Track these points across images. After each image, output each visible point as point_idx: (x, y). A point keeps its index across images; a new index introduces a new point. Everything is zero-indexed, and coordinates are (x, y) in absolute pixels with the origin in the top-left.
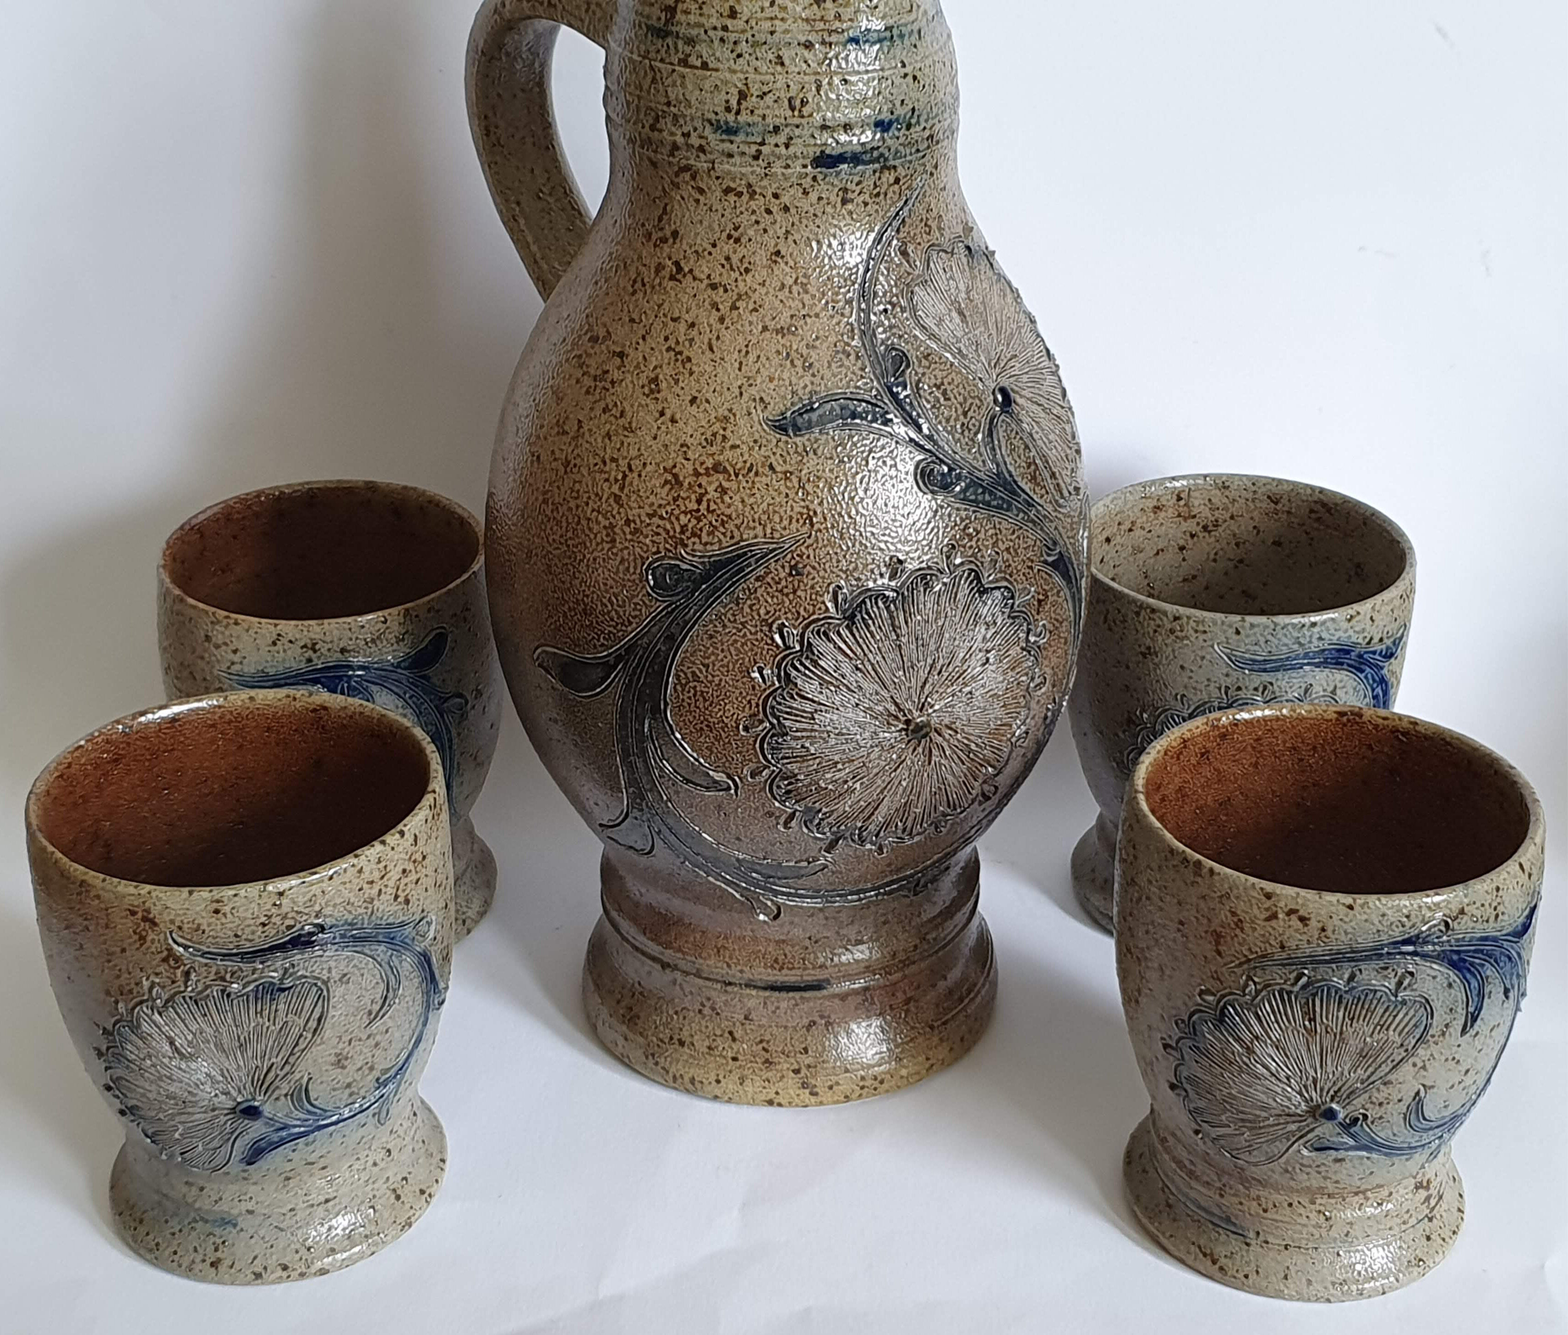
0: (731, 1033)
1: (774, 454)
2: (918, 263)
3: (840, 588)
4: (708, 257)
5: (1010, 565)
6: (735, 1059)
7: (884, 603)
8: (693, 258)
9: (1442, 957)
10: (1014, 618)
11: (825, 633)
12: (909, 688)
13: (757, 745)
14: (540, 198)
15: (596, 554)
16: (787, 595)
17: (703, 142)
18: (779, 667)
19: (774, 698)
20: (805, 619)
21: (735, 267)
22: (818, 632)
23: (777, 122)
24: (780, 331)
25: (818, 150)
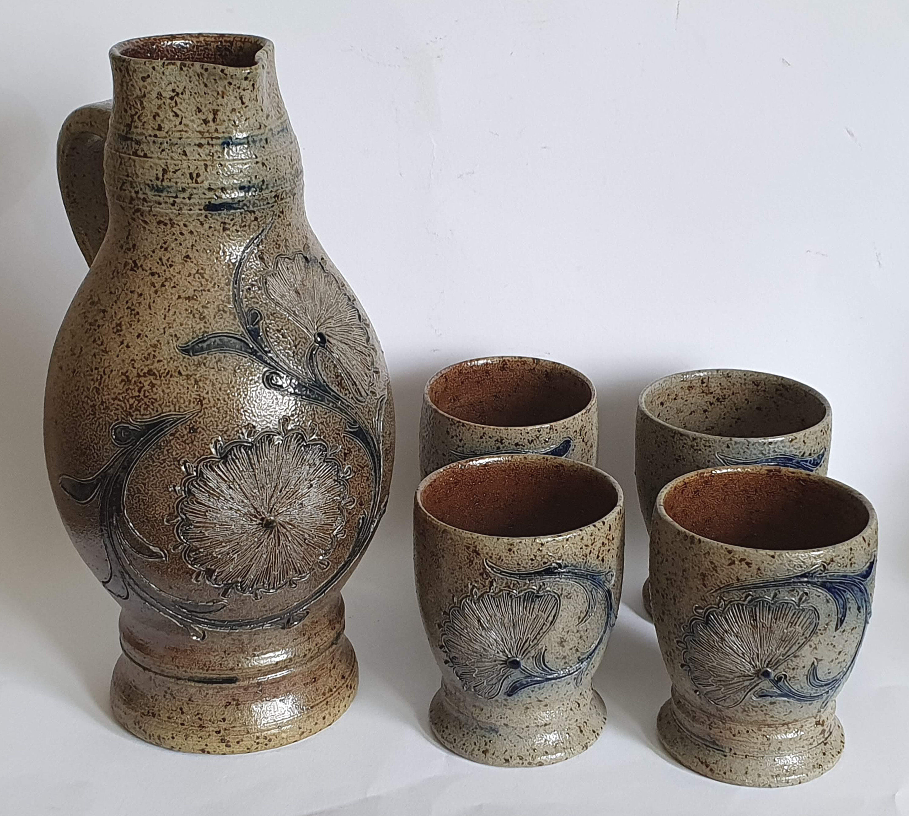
0: (181, 709)
1: (181, 365)
2: (270, 264)
3: (219, 441)
4: (150, 258)
5: (324, 432)
6: (182, 724)
7: (245, 450)
8: (143, 258)
10: (327, 462)
11: (210, 466)
12: (262, 499)
13: (175, 531)
14: (99, 232)
15: (86, 421)
16: (188, 444)
17: (145, 196)
18: (184, 486)
19: (183, 503)
20: (198, 458)
21: (164, 263)
22: (206, 466)
23: (184, 185)
24: (188, 298)
25: (207, 201)
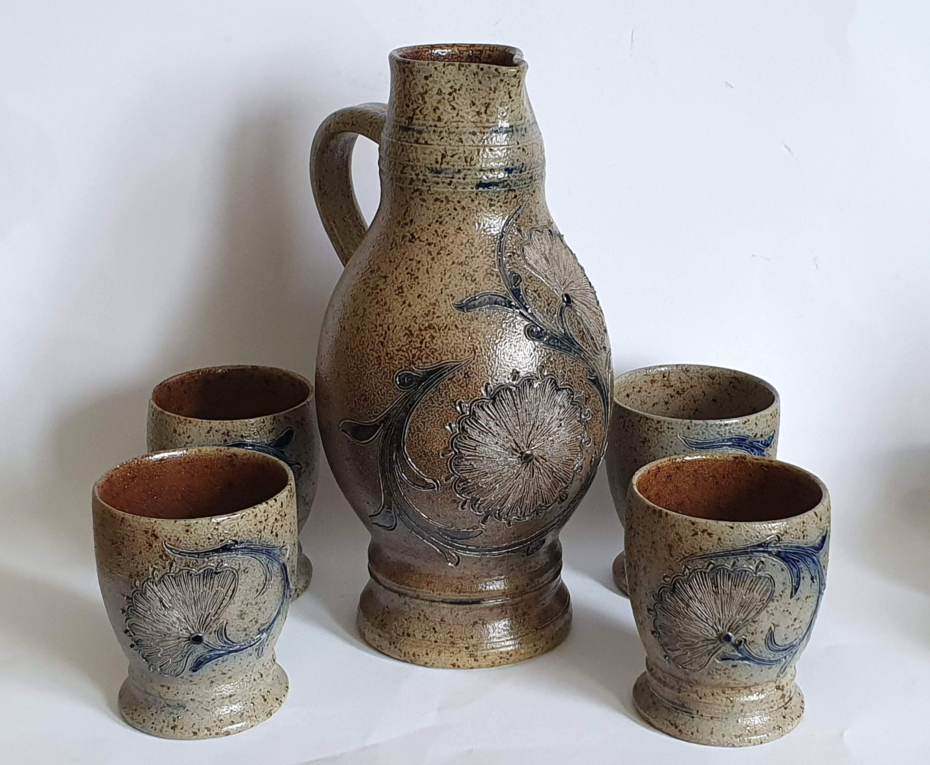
0: (434, 628)
1: (457, 320)
2: (526, 235)
3: (488, 384)
4: (427, 231)
5: (571, 379)
6: (436, 642)
7: (510, 392)
8: (420, 231)
9: (778, 555)
10: (573, 405)
11: (481, 406)
12: (522, 436)
13: (448, 464)
14: (344, 220)
15: (371, 371)
16: (463, 387)
17: (425, 177)
18: (459, 423)
19: (457, 439)
20: (471, 399)
21: (439, 235)
22: (478, 406)
23: (460, 168)
24: (461, 264)
25: (478, 181)
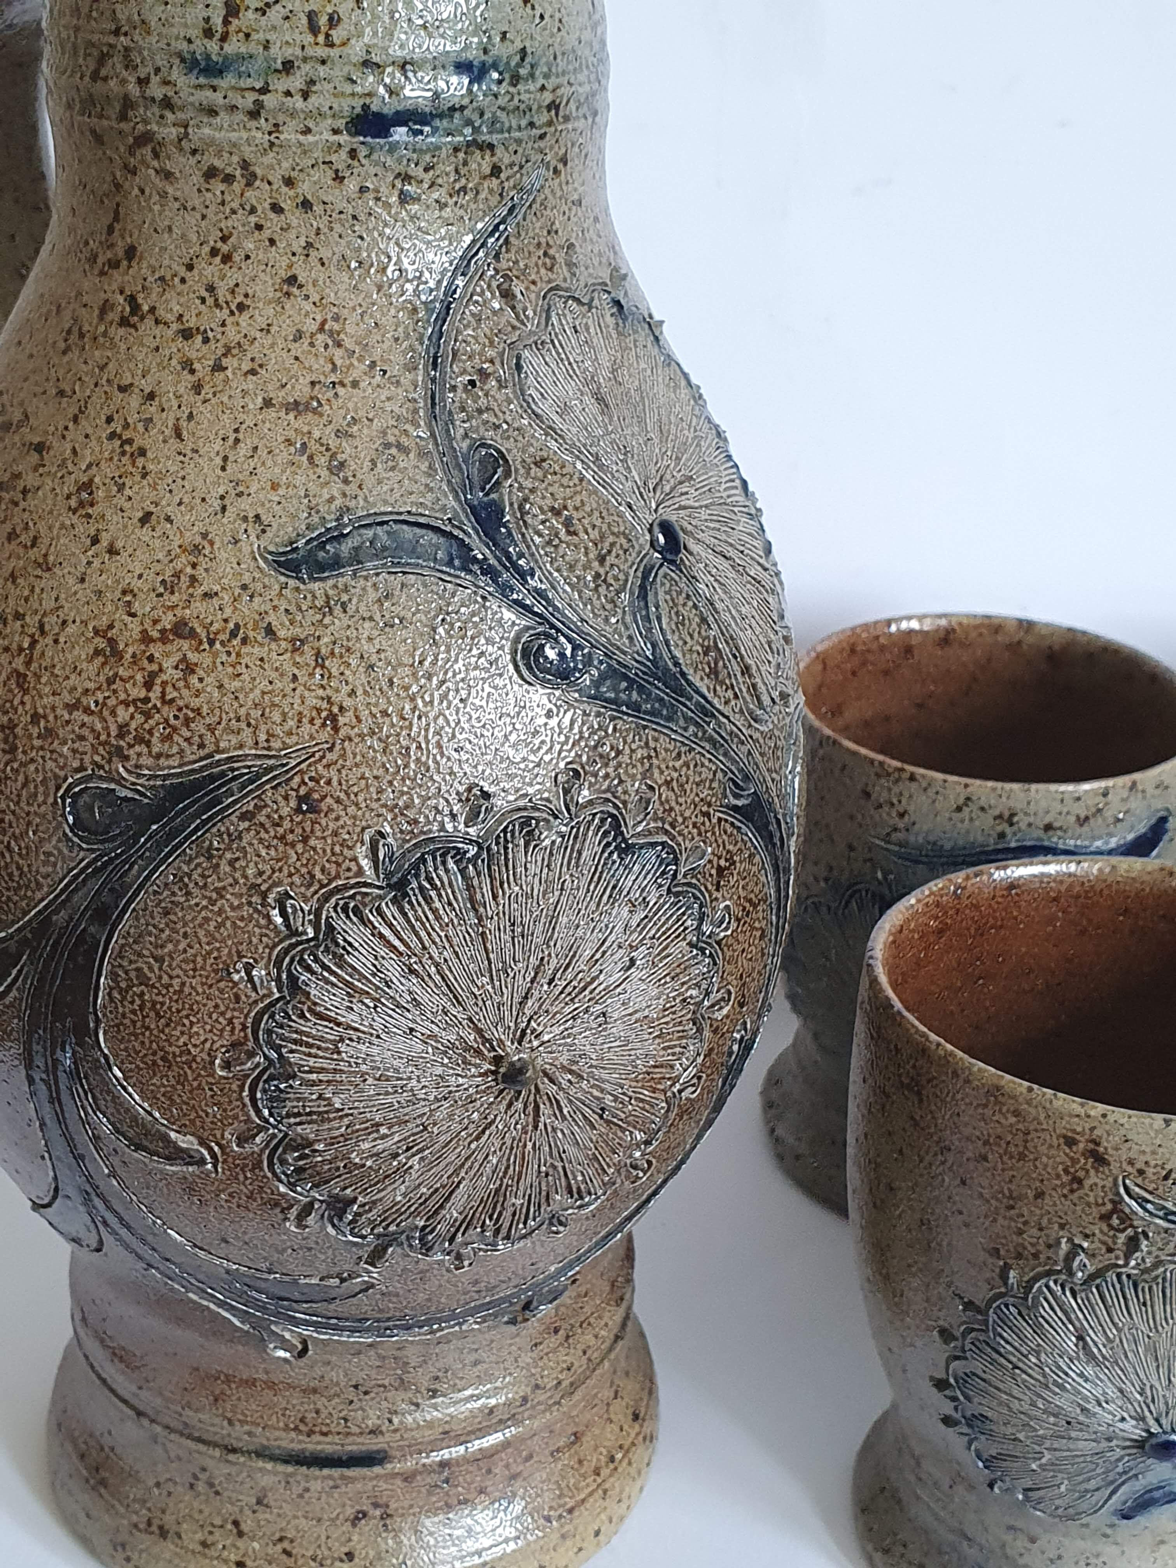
0: (236, 1523)
1: (275, 608)
2: (530, 313)
3: (382, 835)
4: (180, 287)
5: (671, 809)
7: (457, 863)
8: (157, 288)
10: (677, 894)
11: (357, 911)
12: (500, 1004)
13: (246, 1094)
16: (293, 845)
17: (168, 91)
18: (278, 963)
19: (272, 1016)
20: (322, 886)
21: (221, 301)
22: (345, 909)
23: (289, 52)
24: (296, 408)
25: (358, 103)
